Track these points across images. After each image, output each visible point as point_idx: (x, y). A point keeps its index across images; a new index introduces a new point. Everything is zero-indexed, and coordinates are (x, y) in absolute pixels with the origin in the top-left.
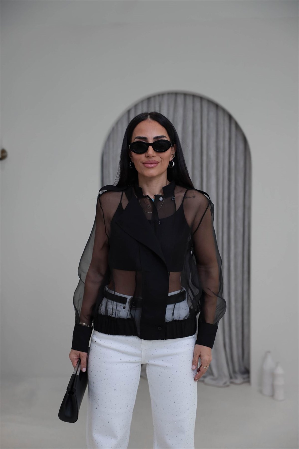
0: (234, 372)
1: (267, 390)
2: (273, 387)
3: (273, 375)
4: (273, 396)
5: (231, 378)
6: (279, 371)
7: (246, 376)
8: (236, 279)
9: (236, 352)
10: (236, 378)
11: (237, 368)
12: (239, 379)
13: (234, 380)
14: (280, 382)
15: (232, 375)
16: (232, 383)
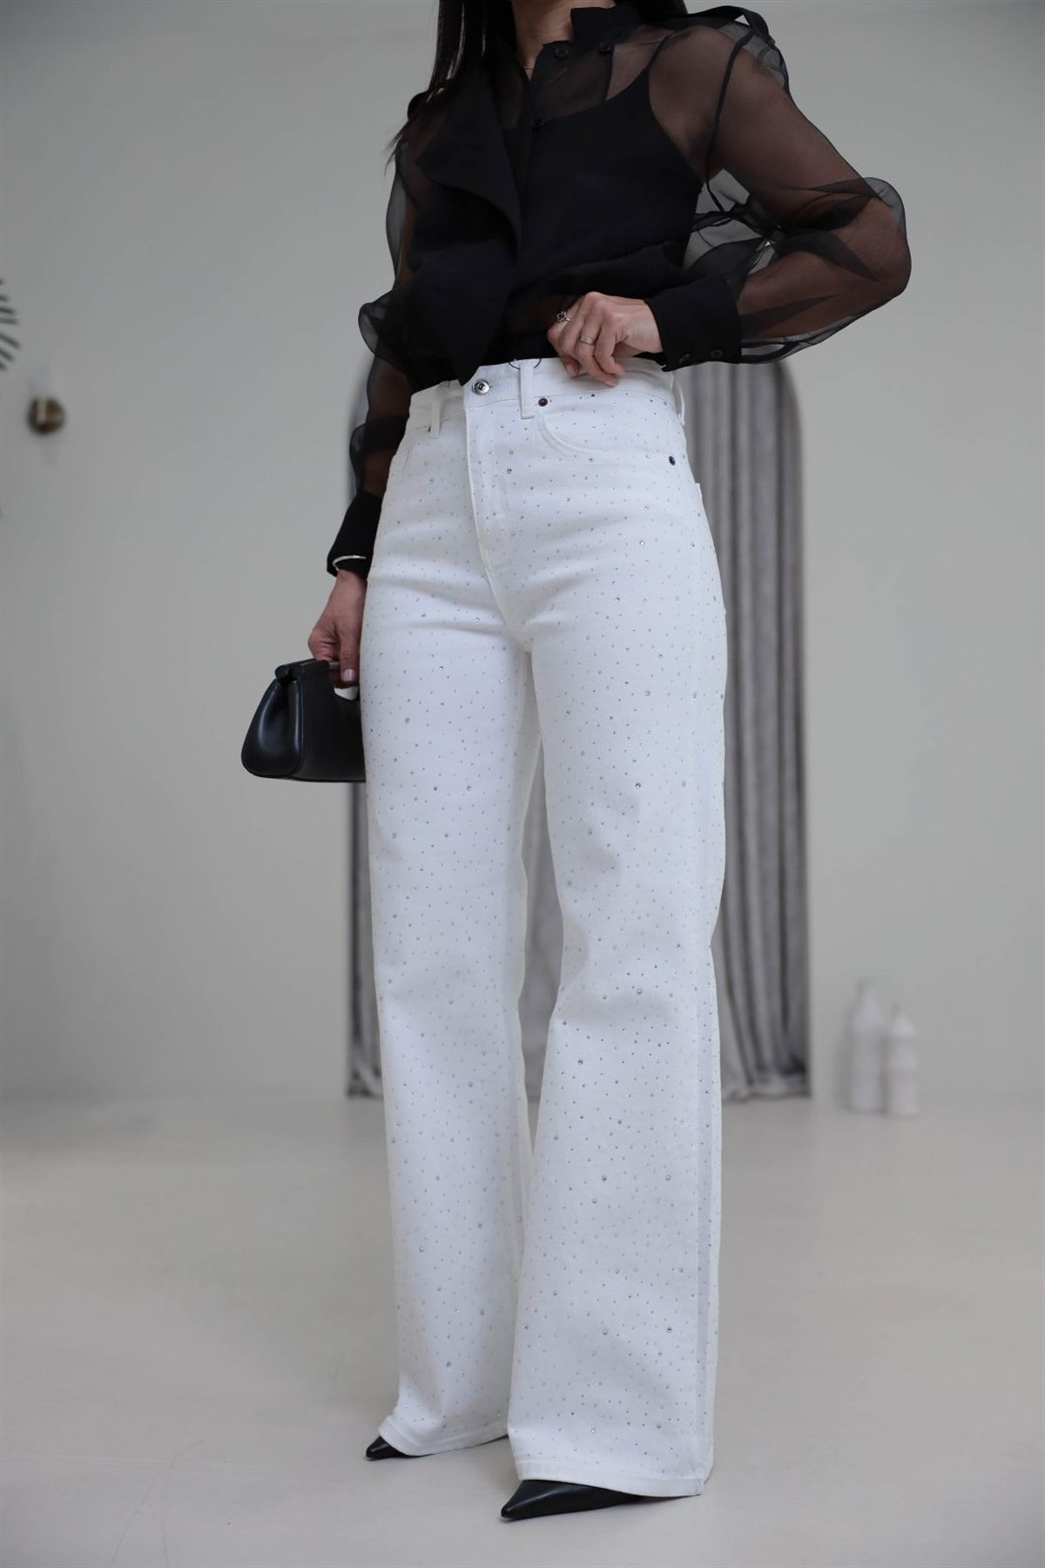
0: (761, 1067)
1: (866, 1094)
2: (885, 1084)
3: (885, 1046)
4: (883, 1109)
5: (750, 1081)
6: (904, 1028)
7: (795, 1078)
8: (760, 786)
9: (766, 1008)
10: (765, 1081)
11: (768, 1054)
12: (777, 1085)
13: (759, 1088)
14: (905, 1061)
15: (755, 1076)
16: (755, 1096)
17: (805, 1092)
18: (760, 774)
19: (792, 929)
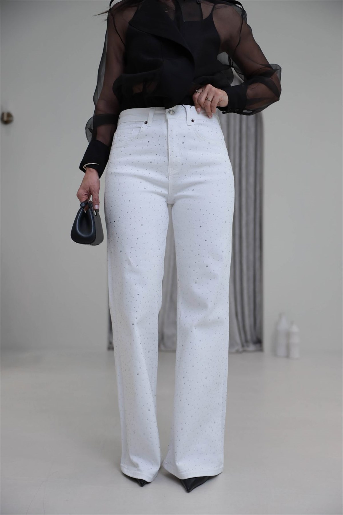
0: (247, 341)
1: (282, 351)
2: (288, 348)
3: (288, 335)
4: (288, 356)
5: (243, 346)
6: (295, 329)
7: (258, 345)
8: (248, 247)
9: (249, 322)
10: (248, 346)
11: (249, 337)
12: (252, 347)
13: (246, 348)
14: (295, 340)
15: (245, 344)
16: (244, 351)
17: (261, 350)
18: (248, 243)
19: (258, 295)
